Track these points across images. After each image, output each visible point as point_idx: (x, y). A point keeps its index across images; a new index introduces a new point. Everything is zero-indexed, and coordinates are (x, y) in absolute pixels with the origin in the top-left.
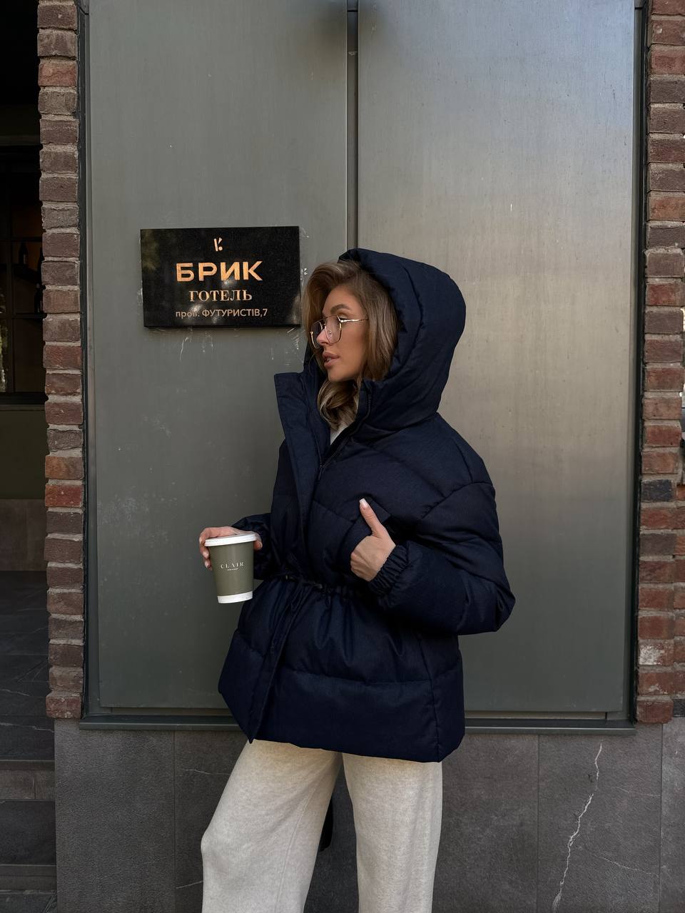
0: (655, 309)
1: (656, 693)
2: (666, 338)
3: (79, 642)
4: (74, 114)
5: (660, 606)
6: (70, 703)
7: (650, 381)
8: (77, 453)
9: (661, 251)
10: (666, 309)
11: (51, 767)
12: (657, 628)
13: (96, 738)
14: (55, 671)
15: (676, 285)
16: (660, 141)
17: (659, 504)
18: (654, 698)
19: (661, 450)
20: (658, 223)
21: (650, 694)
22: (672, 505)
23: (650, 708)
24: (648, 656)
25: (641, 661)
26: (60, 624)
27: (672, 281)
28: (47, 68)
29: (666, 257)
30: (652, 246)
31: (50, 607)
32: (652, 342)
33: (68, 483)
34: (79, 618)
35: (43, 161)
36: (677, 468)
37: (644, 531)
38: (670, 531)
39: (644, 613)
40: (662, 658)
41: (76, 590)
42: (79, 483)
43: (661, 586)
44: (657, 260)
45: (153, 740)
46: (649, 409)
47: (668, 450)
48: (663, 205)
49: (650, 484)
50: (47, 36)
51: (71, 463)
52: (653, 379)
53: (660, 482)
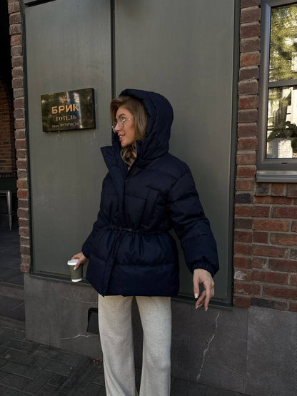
0: (243, 111)
1: (242, 293)
2: (248, 124)
3: (28, 246)
4: (21, 55)
5: (244, 253)
6: (27, 267)
7: (240, 145)
8: (26, 179)
9: (246, 82)
10: (249, 110)
11: (23, 288)
12: (242, 263)
13: (35, 281)
14: (22, 256)
15: (253, 98)
16: (245, 27)
17: (244, 205)
18: (241, 295)
19: (245, 179)
20: (244, 68)
21: (239, 293)
22: (251, 205)
23: (240, 300)
24: (239, 276)
25: (235, 277)
26: (23, 239)
27: (251, 96)
28: (13, 39)
29: (248, 84)
30: (242, 80)
31: (20, 234)
32: (241, 127)
33: (23, 190)
34: (28, 238)
35: (13, 73)
36: (253, 188)
37: (237, 217)
38: (250, 218)
39: (237, 255)
40: (245, 277)
41: (27, 228)
42: (27, 190)
43: (245, 244)
44: (244, 86)
45: (52, 284)
46: (239, 159)
47: (248, 179)
48: (247, 59)
49: (239, 195)
50: (12, 27)
51: (24, 182)
52: (241, 145)
53: (245, 194)
